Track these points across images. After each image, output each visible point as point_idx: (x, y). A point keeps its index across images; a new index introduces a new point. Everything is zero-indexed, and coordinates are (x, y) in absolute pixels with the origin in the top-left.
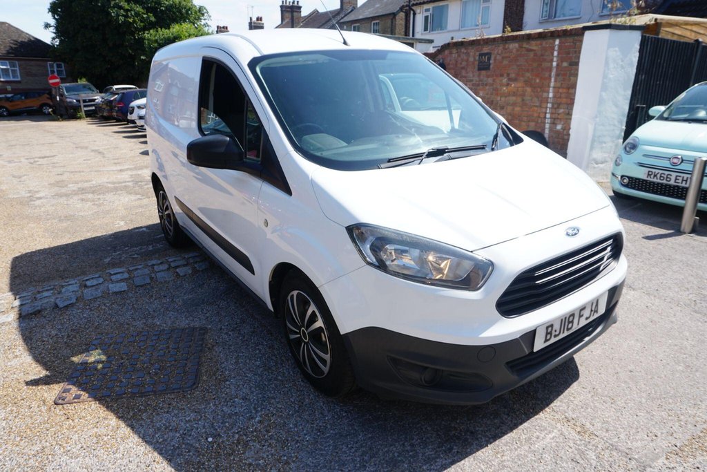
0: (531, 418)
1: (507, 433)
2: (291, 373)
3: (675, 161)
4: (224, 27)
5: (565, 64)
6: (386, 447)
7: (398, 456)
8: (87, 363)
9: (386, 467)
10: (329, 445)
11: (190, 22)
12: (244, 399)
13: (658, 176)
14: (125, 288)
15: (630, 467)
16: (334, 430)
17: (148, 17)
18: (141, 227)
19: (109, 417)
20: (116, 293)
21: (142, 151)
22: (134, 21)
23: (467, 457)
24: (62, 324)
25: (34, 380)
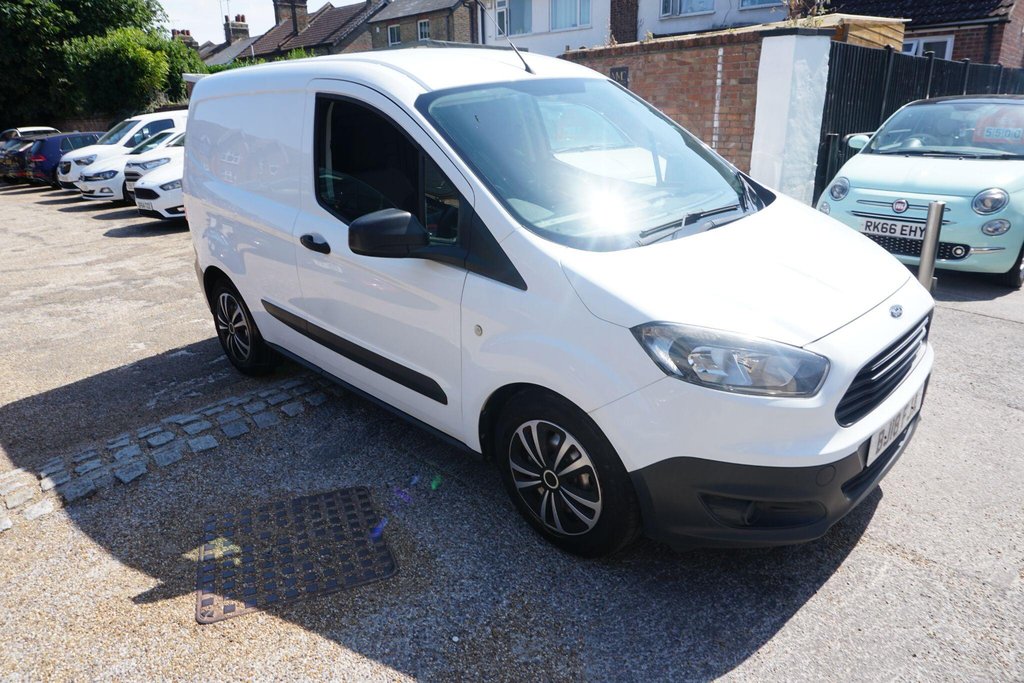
0: (850, 551)
1: (831, 574)
2: (519, 534)
3: (899, 206)
4: (183, 32)
5: (733, 82)
6: (693, 613)
7: (714, 622)
8: (214, 559)
9: (705, 639)
10: (619, 622)
11: (136, 25)
12: (473, 577)
13: (880, 227)
14: (214, 443)
15: (987, 593)
16: (614, 601)
17: (67, 16)
18: (176, 350)
19: (293, 630)
20: (205, 452)
21: (106, 230)
22: (43, 24)
23: (797, 610)
24: (142, 508)
25: (145, 594)
